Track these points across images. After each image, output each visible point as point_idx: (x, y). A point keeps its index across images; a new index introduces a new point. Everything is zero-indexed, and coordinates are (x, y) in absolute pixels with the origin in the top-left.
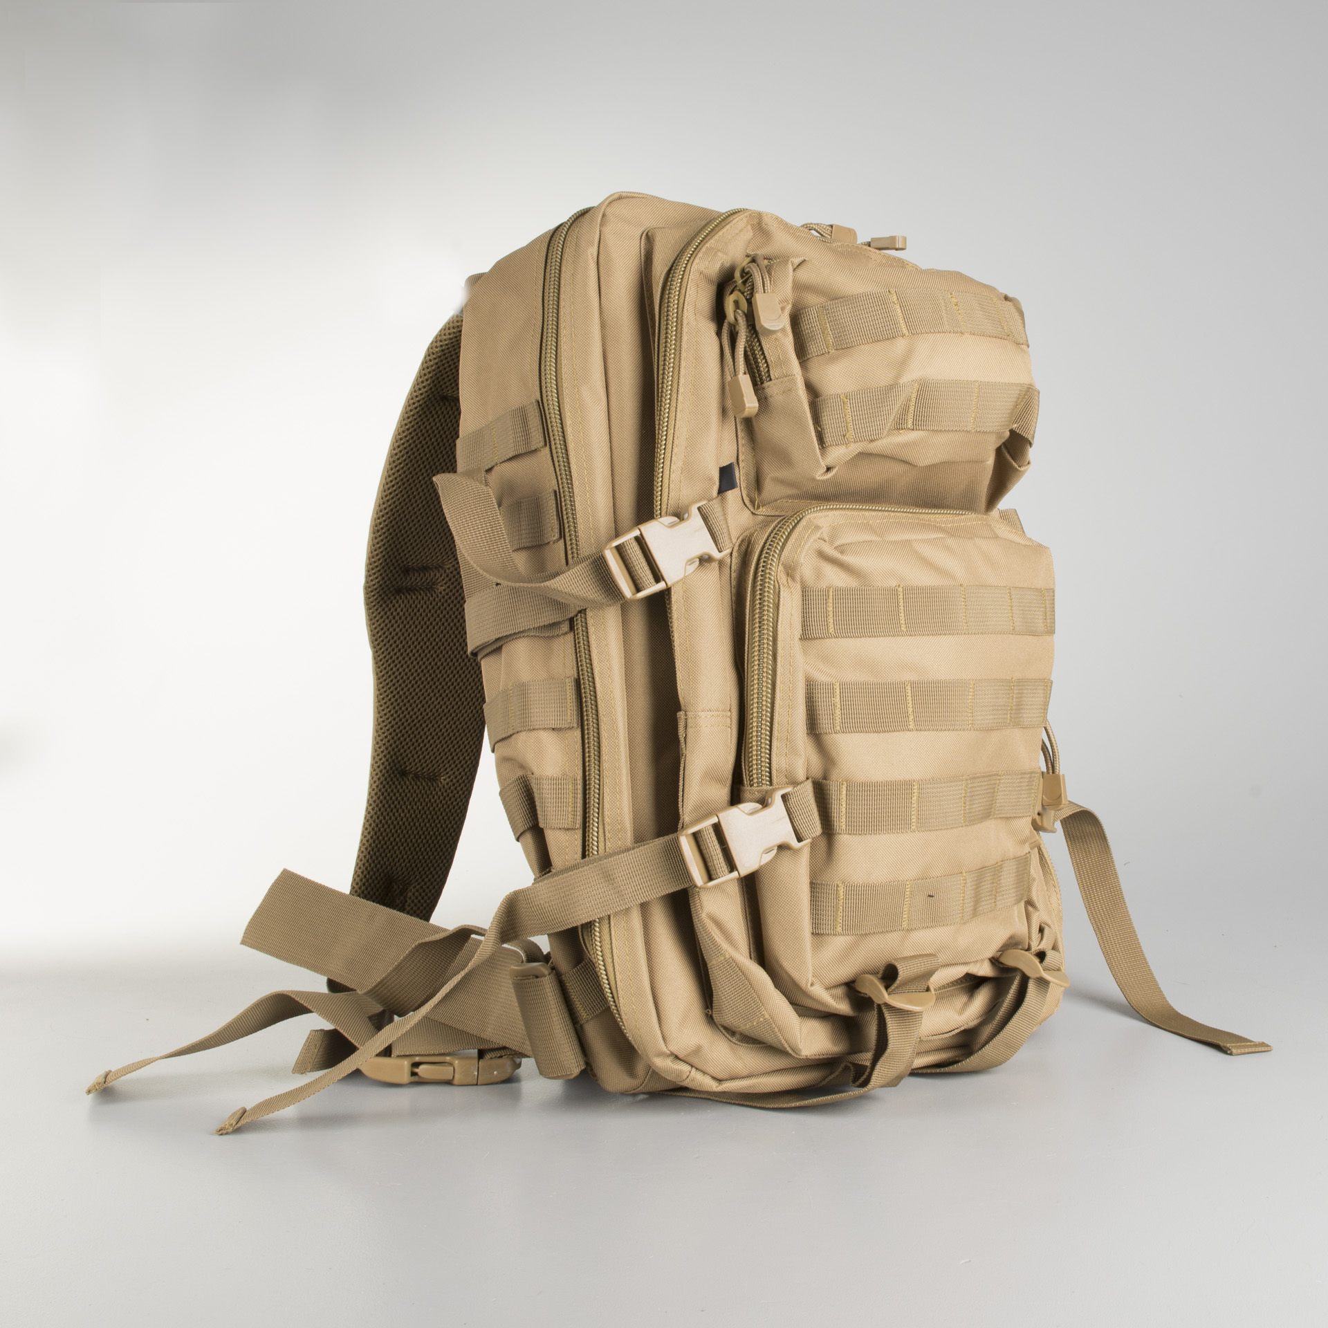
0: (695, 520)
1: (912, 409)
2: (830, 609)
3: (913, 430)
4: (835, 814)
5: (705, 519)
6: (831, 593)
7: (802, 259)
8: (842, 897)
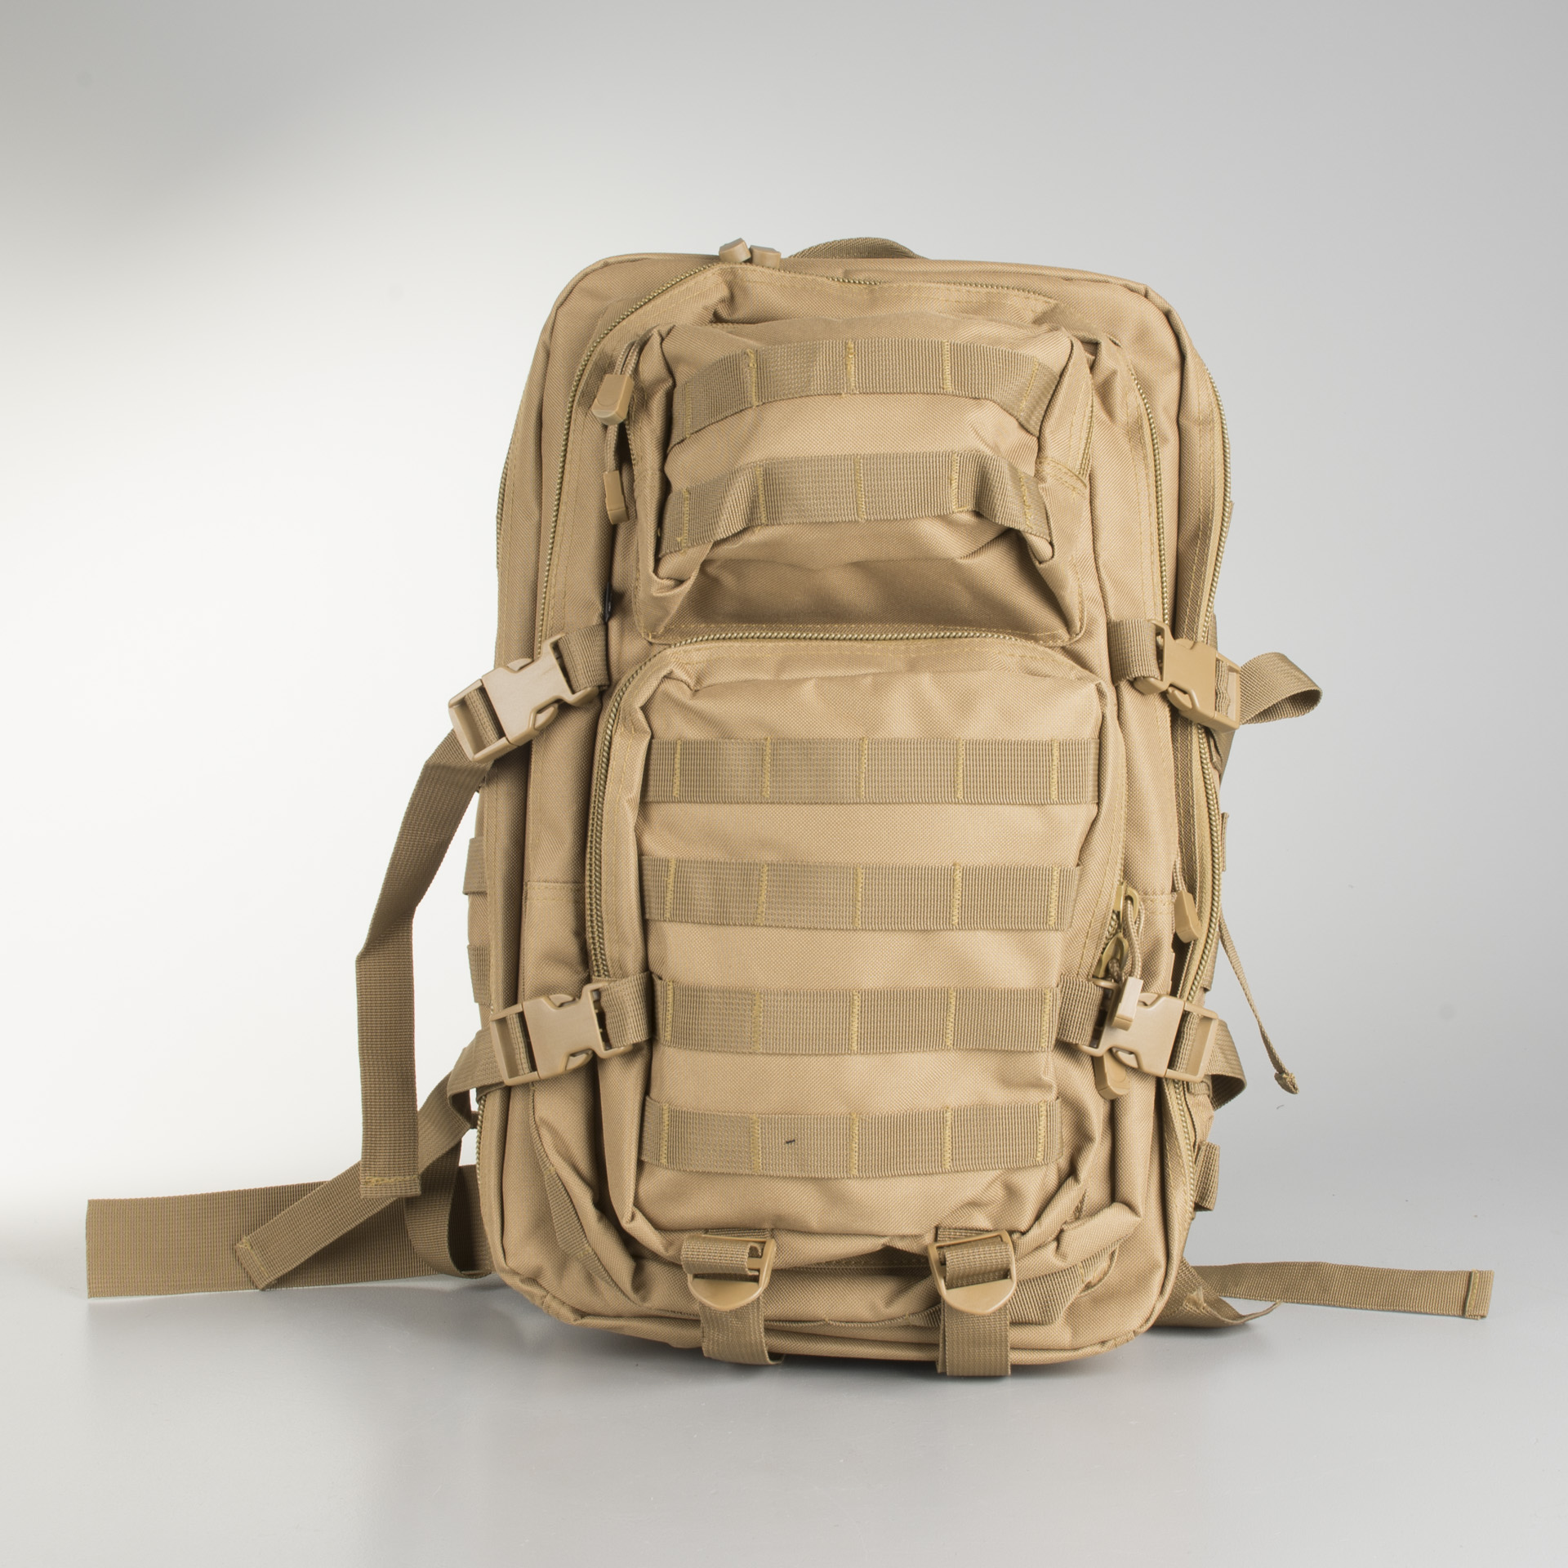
0: (547, 659)
1: (762, 499)
2: (677, 766)
3: (767, 525)
4: (661, 1022)
5: (560, 657)
6: (679, 747)
7: (672, 325)
8: (667, 1123)
